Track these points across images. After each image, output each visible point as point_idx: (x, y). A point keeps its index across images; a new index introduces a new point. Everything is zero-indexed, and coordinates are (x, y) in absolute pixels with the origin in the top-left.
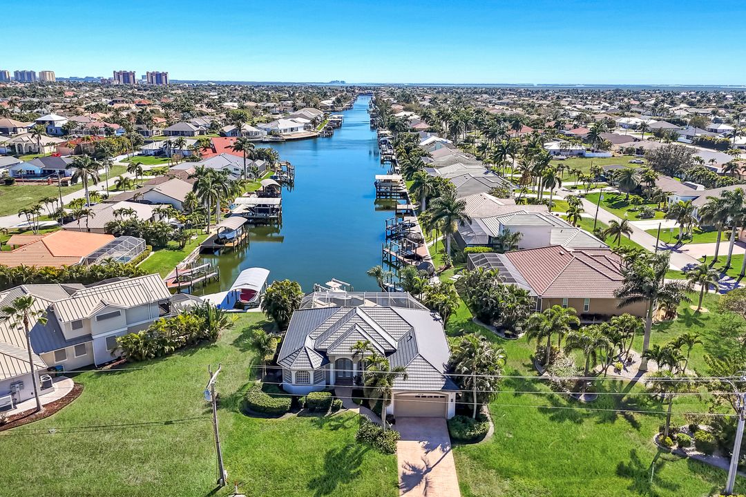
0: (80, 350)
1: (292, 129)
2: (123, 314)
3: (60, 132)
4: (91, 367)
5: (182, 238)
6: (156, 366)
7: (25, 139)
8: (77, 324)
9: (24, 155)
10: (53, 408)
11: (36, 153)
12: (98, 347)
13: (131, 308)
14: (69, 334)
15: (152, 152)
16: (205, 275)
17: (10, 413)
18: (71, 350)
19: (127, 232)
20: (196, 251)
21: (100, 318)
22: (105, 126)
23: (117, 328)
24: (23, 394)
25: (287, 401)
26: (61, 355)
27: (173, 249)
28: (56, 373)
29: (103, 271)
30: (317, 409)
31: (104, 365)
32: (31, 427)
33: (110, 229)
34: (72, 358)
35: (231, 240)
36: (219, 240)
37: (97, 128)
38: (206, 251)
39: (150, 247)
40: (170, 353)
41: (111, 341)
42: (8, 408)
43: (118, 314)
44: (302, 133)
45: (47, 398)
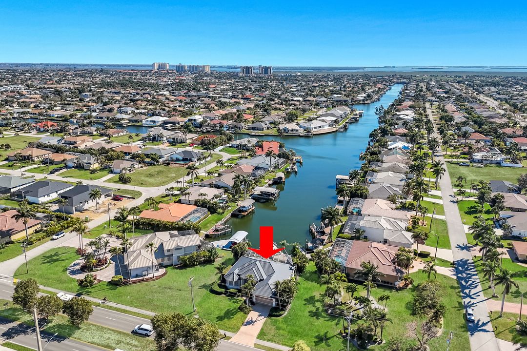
0: (169, 259)
1: (320, 127)
2: (183, 249)
3: (198, 125)
4: (172, 265)
5: (224, 208)
6: (191, 269)
7: (180, 135)
8: (169, 251)
9: (178, 143)
10: (158, 278)
11: (184, 143)
12: (174, 259)
13: (186, 247)
14: (166, 253)
15: (235, 146)
16: (225, 230)
17: (146, 277)
18: (166, 259)
19: (202, 206)
20: (229, 216)
21: (176, 249)
22: (220, 123)
23: (181, 253)
24: (151, 271)
25: (223, 290)
26: (163, 260)
27: (219, 214)
28: (161, 266)
29: (186, 226)
30: (232, 295)
31: (176, 265)
32: (151, 283)
33: (196, 203)
34: (166, 262)
35: (246, 211)
36: (240, 211)
37: (215, 124)
38: (234, 215)
39: (209, 213)
40: (197, 265)
41: (179, 257)
42: (145, 275)
43: (182, 248)
44: (327, 129)
45: (157, 274)
